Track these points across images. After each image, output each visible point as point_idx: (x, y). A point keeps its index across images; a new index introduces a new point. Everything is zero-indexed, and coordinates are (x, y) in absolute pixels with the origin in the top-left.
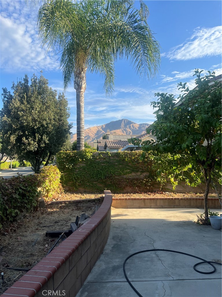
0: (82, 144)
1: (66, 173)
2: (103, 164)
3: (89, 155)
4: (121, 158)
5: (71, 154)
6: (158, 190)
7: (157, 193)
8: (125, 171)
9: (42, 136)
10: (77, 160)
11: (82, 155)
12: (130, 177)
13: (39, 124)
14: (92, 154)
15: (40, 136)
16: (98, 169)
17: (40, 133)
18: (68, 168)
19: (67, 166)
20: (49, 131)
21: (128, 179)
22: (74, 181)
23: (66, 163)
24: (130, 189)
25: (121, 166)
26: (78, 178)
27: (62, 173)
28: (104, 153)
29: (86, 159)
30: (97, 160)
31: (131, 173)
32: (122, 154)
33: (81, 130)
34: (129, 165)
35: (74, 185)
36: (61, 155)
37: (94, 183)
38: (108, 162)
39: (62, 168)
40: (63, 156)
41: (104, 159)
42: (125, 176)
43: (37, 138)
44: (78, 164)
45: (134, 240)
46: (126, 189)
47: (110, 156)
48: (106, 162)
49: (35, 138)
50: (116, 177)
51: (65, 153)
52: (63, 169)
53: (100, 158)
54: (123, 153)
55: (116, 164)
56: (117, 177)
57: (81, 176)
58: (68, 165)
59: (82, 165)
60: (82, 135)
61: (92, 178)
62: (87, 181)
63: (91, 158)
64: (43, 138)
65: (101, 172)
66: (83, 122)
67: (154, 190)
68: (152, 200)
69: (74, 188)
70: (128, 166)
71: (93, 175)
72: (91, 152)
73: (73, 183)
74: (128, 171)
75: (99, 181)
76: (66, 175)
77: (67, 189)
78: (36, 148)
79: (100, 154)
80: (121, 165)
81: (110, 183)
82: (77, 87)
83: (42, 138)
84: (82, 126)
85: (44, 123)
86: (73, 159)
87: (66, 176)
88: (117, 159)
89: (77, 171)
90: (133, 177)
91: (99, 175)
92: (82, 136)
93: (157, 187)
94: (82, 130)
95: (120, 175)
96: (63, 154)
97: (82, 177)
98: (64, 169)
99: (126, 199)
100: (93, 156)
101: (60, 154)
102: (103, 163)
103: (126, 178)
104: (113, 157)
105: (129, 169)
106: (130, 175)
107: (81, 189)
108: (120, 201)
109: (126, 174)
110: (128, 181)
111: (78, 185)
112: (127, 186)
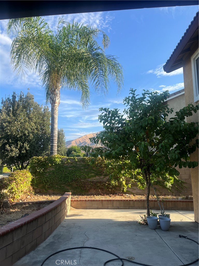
0: (54, 150)
1: (38, 177)
2: (70, 169)
3: (58, 160)
4: (86, 162)
6: (119, 192)
7: (118, 195)
8: (90, 175)
9: (23, 143)
10: (47, 165)
11: (52, 160)
12: (94, 180)
13: (21, 133)
14: (60, 159)
15: (21, 144)
16: (66, 173)
17: (22, 141)
18: (39, 172)
19: (38, 170)
20: (30, 139)
21: (93, 182)
22: (44, 184)
23: (37, 167)
24: (94, 191)
25: (86, 170)
26: (48, 181)
27: (33, 176)
28: (71, 158)
29: (55, 164)
30: (65, 165)
31: (95, 176)
32: (87, 159)
33: (54, 138)
34: (94, 169)
35: (44, 187)
36: (34, 160)
37: (62, 185)
38: (75, 167)
39: (34, 172)
40: (35, 161)
41: (72, 163)
42: (90, 180)
43: (19, 146)
44: (49, 168)
45: (71, 238)
46: (91, 191)
47: (76, 161)
48: (73, 166)
49: (17, 145)
50: (82, 180)
51: (37, 158)
52: (35, 173)
53: (67, 163)
54: (88, 159)
55: (82, 168)
56: (83, 180)
57: (50, 179)
58: (39, 169)
59: (51, 169)
60: (55, 142)
61: (60, 181)
62: (55, 184)
63: (60, 163)
64: (24, 145)
65: (68, 176)
66: (56, 132)
67: (116, 192)
68: (109, 202)
69: (44, 190)
71: (61, 178)
72: (60, 158)
73: (43, 186)
74: (93, 174)
75: (66, 184)
76: (37, 178)
77: (38, 191)
78: (17, 154)
79: (68, 159)
80: (86, 169)
81: (76, 186)
82: (52, 102)
83: (23, 145)
84: (55, 135)
85: (26, 132)
86: (44, 164)
87: (37, 180)
88: (83, 163)
89: (47, 174)
90: (97, 180)
91: (66, 178)
92: (54, 143)
93: (119, 189)
94: (55, 138)
95: (85, 178)
96: (36, 159)
97: (52, 180)
98: (36, 173)
99: (86, 200)
100: (62, 161)
101: (33, 160)
102: (71, 168)
103: (90, 181)
104: (80, 162)
106: (94, 178)
107: (50, 191)
108: (80, 202)
109: (91, 178)
110: (92, 183)
111: (48, 187)
112: (91, 188)
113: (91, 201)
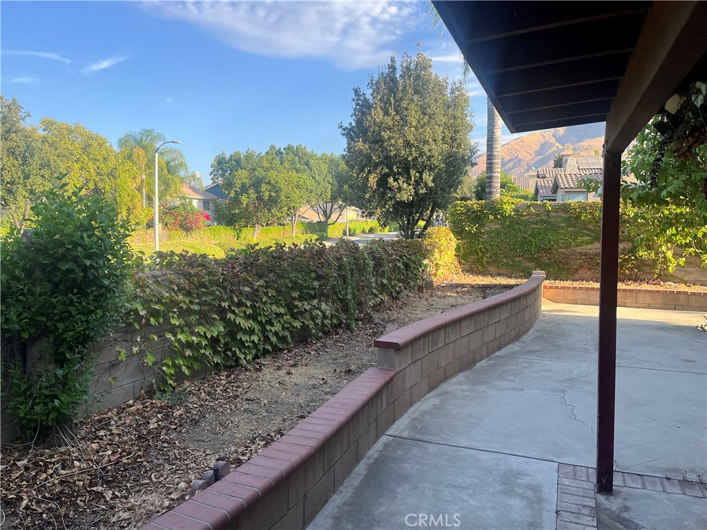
0: (495, 188)
1: (465, 241)
2: (534, 226)
3: (508, 209)
4: (571, 213)
5: (475, 206)
6: (650, 277)
7: (647, 283)
8: (580, 239)
9: (421, 173)
10: (485, 217)
11: (495, 209)
12: (589, 251)
13: (416, 151)
14: (513, 206)
15: (417, 174)
16: (525, 235)
17: (418, 169)
18: (470, 231)
19: (467, 228)
20: (434, 164)
21: (586, 255)
22: (480, 254)
23: (466, 222)
24: (589, 273)
25: (571, 229)
26: (487, 250)
27: (458, 239)
28: (537, 204)
29: (502, 216)
30: (523, 218)
31: (592, 243)
32: (575, 205)
33: (494, 161)
34: (590, 227)
35: (479, 261)
36: (457, 208)
37: (517, 259)
38: (545, 222)
39: (458, 231)
40: (460, 210)
41: (538, 215)
42: (579, 249)
43: (413, 178)
44: (488, 224)
45: (570, 335)
46: (580, 272)
47: (548, 210)
48: (543, 221)
49: (409, 178)
50: (560, 250)
51: (465, 205)
52: (459, 233)
53: (528, 214)
54: (577, 205)
55: (562, 225)
56: (563, 251)
57: (492, 246)
58: (469, 226)
59: (494, 227)
60: (496, 170)
61: (512, 250)
62: (502, 256)
63: (512, 213)
64: (424, 177)
65: (530, 240)
66: (498, 146)
67: (641, 277)
68: (629, 293)
69: (480, 267)
70: (587, 229)
71: (514, 245)
72: (513, 203)
73: (478, 259)
74: (587, 238)
75: (526, 256)
76: (465, 244)
77: (467, 267)
78: (410, 195)
79: (529, 207)
80: (571, 227)
81: (548, 261)
83: (421, 178)
84: (496, 153)
85: (426, 148)
86: (479, 216)
87: (465, 246)
88: (563, 215)
89: (485, 236)
90: (596, 251)
91: (526, 245)
92: (495, 172)
93: (649, 271)
94: (496, 161)
95: (568, 246)
96: (461, 207)
97: (495, 248)
98: (462, 233)
99: (575, 288)
100: (516, 210)
101: (455, 207)
102: (536, 224)
103: (580, 253)
104: (556, 212)
105: (588, 235)
106: (590, 246)
107: (492, 269)
108: (562, 290)
109: (582, 245)
110: (584, 257)
111: (487, 262)
112: (582, 267)
113: (587, 289)
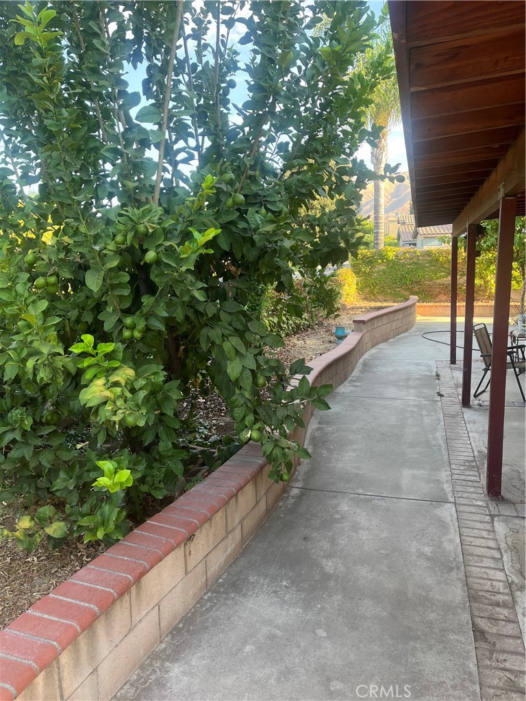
0: (380, 240)
1: (362, 278)
2: (409, 266)
3: (391, 255)
4: (433, 257)
5: (368, 254)
8: (439, 275)
10: (375, 261)
11: (382, 256)
14: (394, 253)
16: (403, 273)
18: (365, 272)
21: (443, 285)
22: (372, 287)
23: (362, 265)
25: (433, 268)
26: (377, 284)
27: (357, 277)
28: (410, 252)
29: (387, 260)
30: (401, 261)
31: (447, 277)
32: (435, 251)
33: (379, 221)
34: (445, 266)
35: (372, 292)
37: (397, 290)
38: (416, 264)
39: (357, 271)
41: (411, 259)
42: (438, 281)
44: (377, 266)
46: (439, 297)
47: (418, 255)
48: (413, 263)
50: (426, 282)
53: (405, 258)
55: (427, 265)
56: (428, 282)
57: (380, 281)
58: (364, 268)
59: (381, 268)
61: (394, 283)
62: (387, 288)
63: (394, 258)
65: (406, 276)
67: (478, 298)
70: (443, 267)
71: (395, 280)
73: (371, 290)
74: (443, 274)
75: (403, 287)
76: (362, 280)
77: (363, 297)
79: (405, 253)
80: (433, 266)
81: (418, 290)
82: (375, 161)
84: (381, 215)
86: (371, 260)
87: (362, 282)
88: (428, 258)
89: (376, 275)
90: (447, 282)
91: (403, 280)
93: (482, 294)
94: (381, 221)
95: (431, 279)
97: (382, 282)
98: (359, 273)
99: (436, 307)
100: (396, 256)
103: (439, 284)
104: (423, 256)
105: (444, 272)
106: (445, 279)
107: (380, 297)
108: (428, 308)
109: (440, 279)
110: (441, 287)
111: (377, 293)
112: (440, 293)
113: (444, 306)
